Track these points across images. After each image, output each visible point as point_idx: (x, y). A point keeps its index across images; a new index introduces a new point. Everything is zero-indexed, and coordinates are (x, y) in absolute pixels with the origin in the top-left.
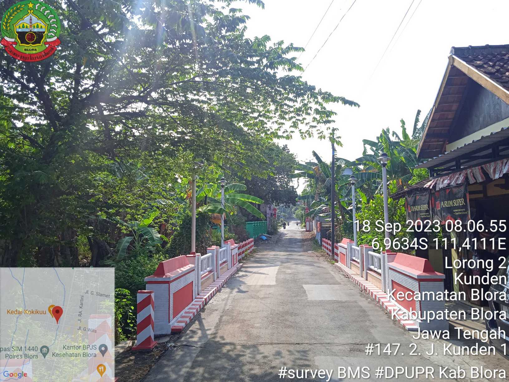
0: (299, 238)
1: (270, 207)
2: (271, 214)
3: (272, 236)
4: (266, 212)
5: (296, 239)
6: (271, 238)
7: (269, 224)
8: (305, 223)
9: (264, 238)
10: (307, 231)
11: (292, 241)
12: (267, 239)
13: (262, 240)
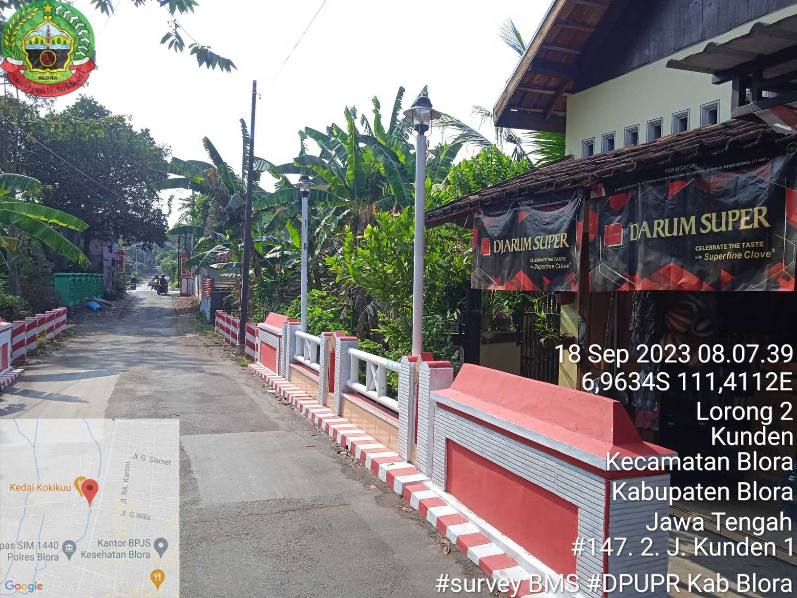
0: (166, 307)
1: (111, 247)
2: (113, 260)
3: (113, 303)
4: (102, 256)
5: (161, 310)
6: (109, 305)
7: (108, 280)
8: (180, 281)
9: (96, 306)
10: (182, 295)
11: (153, 314)
12: (100, 309)
13: (90, 309)
